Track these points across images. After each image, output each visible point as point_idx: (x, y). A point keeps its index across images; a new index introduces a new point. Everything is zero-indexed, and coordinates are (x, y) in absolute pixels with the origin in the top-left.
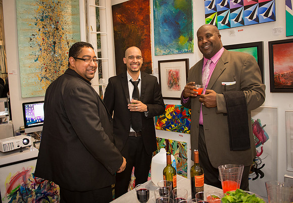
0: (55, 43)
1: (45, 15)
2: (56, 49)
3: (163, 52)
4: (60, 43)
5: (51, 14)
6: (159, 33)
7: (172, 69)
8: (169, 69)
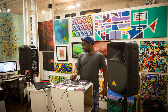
0: (9, 36)
1: (5, 23)
2: (10, 39)
3: (58, 43)
4: (12, 36)
5: (8, 23)
6: (57, 36)
7: (61, 49)
8: (60, 49)
